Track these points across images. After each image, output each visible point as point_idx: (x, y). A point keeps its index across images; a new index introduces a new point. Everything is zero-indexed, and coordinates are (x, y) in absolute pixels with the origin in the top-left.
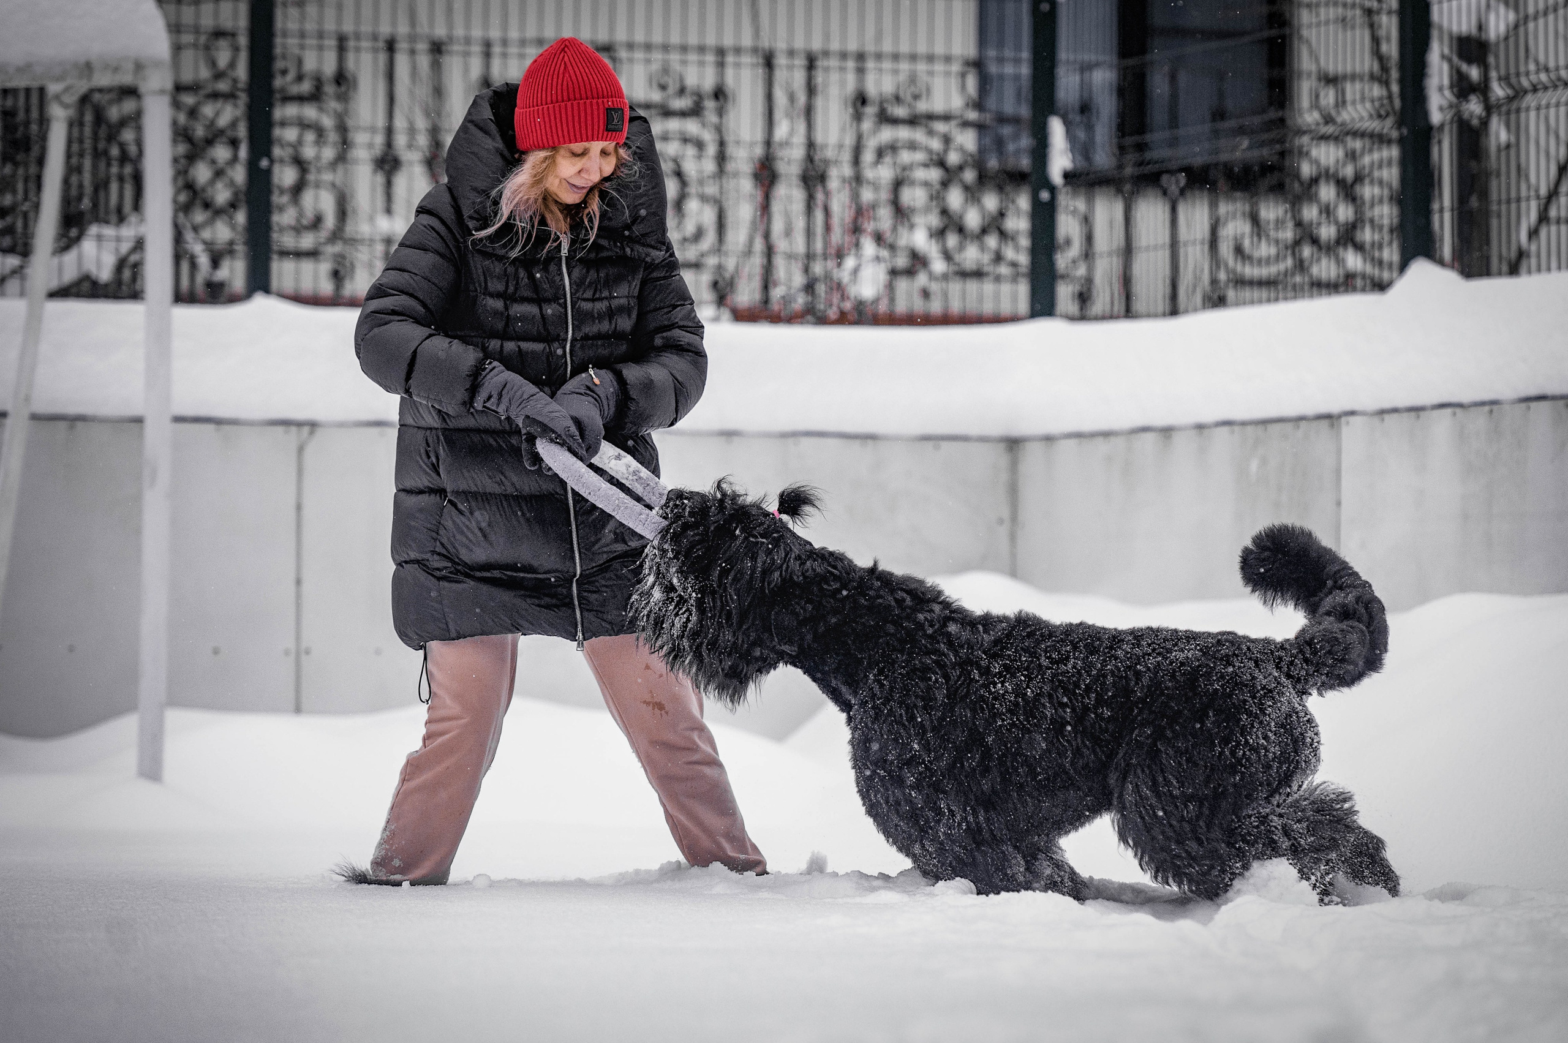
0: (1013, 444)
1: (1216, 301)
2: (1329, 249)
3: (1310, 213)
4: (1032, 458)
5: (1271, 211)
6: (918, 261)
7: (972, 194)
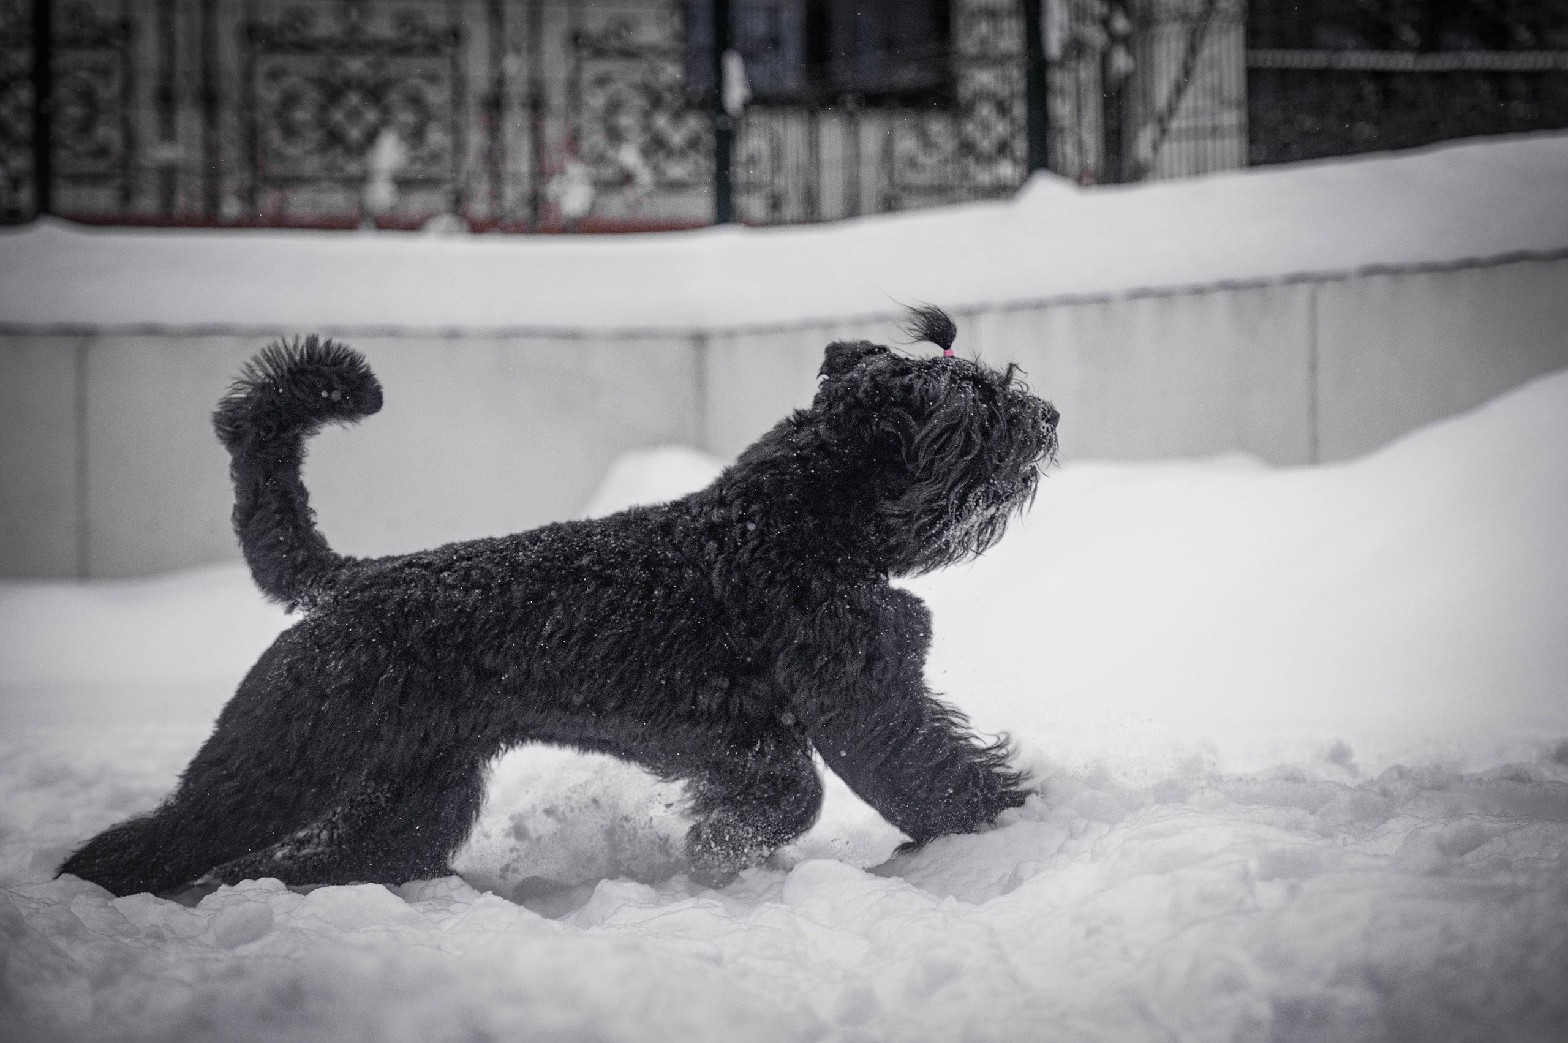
0: (699, 339)
1: (890, 205)
2: (989, 160)
3: (970, 128)
4: (716, 351)
5: (938, 127)
6: (626, 179)
7: (677, 116)
